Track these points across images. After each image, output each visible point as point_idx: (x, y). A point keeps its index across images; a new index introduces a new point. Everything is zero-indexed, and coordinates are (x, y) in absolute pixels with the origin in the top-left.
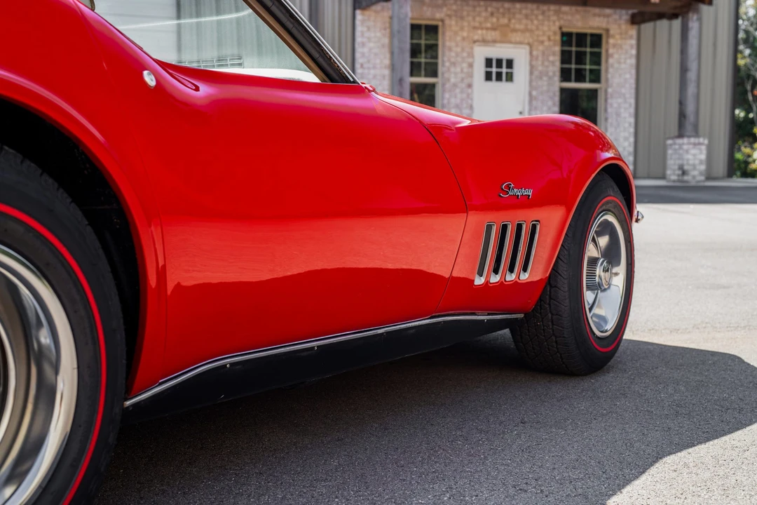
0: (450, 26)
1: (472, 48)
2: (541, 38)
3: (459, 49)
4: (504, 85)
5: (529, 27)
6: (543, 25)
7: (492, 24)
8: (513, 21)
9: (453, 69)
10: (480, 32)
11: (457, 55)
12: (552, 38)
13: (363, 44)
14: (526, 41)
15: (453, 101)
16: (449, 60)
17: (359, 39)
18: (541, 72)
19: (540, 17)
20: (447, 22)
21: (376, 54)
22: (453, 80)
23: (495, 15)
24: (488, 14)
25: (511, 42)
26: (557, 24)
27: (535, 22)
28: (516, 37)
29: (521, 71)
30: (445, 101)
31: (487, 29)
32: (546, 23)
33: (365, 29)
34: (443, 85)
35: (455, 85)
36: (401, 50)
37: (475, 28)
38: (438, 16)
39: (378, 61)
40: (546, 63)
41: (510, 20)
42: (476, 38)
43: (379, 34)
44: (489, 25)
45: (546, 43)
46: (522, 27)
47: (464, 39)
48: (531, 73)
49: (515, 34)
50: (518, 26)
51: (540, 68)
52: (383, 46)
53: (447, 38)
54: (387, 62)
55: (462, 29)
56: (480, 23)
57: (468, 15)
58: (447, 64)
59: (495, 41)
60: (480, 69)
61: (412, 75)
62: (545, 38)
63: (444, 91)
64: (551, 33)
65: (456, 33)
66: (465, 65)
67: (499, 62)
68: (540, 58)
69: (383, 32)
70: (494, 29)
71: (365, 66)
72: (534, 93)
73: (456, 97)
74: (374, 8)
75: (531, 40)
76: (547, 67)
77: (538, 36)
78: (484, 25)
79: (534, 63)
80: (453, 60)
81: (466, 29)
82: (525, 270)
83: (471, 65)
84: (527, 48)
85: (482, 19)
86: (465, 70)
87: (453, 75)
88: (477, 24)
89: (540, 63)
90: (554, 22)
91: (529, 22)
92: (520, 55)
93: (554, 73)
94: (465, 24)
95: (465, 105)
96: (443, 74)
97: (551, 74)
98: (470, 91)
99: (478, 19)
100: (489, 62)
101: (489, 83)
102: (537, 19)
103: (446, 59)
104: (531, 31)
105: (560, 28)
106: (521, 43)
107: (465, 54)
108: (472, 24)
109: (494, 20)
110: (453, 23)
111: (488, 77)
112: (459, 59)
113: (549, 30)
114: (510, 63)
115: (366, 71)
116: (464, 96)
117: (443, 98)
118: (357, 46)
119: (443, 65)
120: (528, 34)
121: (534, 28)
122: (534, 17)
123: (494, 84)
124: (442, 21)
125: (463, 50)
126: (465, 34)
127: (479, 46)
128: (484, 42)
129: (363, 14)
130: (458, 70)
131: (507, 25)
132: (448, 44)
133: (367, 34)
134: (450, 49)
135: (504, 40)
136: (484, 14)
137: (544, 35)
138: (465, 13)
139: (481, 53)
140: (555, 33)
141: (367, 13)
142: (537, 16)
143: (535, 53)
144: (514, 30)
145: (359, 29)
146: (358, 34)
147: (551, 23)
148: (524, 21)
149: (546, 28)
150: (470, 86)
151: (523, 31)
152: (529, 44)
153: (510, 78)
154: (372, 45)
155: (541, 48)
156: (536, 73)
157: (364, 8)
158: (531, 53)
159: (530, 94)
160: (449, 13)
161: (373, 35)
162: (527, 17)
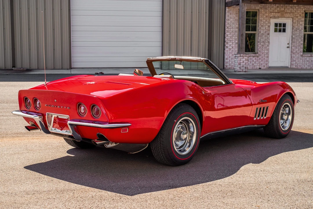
0: (261, 12)
1: (270, 20)
2: (297, 15)
3: (265, 21)
4: (282, 33)
5: (292, 11)
6: (298, 10)
7: (278, 10)
8: (286, 9)
9: (262, 28)
10: (273, 14)
11: (264, 23)
12: (301, 15)
13: (228, 20)
14: (291, 17)
15: (262, 40)
16: (261, 25)
17: (227, 18)
18: (296, 29)
19: (297, 7)
20: (260, 10)
21: (233, 23)
22: (262, 32)
23: (279, 7)
24: (276, 7)
25: (285, 17)
26: (303, 10)
27: (295, 9)
29: (289, 28)
30: (259, 40)
32: (299, 9)
33: (229, 14)
34: (258, 34)
35: (263, 34)
36: (243, 24)
37: (271, 12)
38: (257, 8)
39: (234, 26)
40: (299, 25)
41: (285, 9)
42: (271, 16)
43: (234, 16)
44: (276, 11)
45: (299, 17)
46: (290, 11)
47: (266, 16)
48: (293, 29)
49: (287, 14)
50: (288, 11)
51: (296, 27)
52: (236, 20)
53: (260, 16)
54: (237, 26)
55: (266, 13)
56: (273, 10)
57: (269, 8)
58: (260, 26)
59: (278, 17)
60: (272, 27)
61: (246, 31)
62: (299, 15)
63: (258, 36)
65: (264, 15)
66: (267, 26)
67: (280, 24)
68: (296, 23)
69: (236, 15)
70: (279, 13)
71: (229, 27)
72: (294, 36)
73: (263, 38)
74: (233, 6)
75: (293, 16)
76: (299, 26)
77: (296, 14)
78: (275, 11)
79: (294, 25)
80: (262, 24)
81: (268, 13)
82: (265, 116)
83: (269, 26)
84: (292, 19)
85: (274, 9)
86: (267, 28)
87: (262, 30)
88: (272, 11)
89: (296, 25)
90: (302, 9)
91: (293, 9)
92: (289, 22)
93: (302, 28)
94: (267, 11)
95: (266, 42)
96: (258, 30)
97: (300, 29)
98: (268, 36)
99: (272, 9)
100: (276, 25)
101: (276, 33)
102: (295, 8)
103: (259, 24)
104: (293, 13)
105: (305, 11)
106: (289, 17)
107: (267, 22)
108: (270, 11)
109: (279, 9)
110: (263, 11)
111: (276, 31)
112: (265, 24)
113: (300, 12)
114: (284, 25)
115: (229, 30)
116: (266, 38)
117: (258, 39)
118: (226, 20)
119: (258, 27)
120: (292, 14)
121: (294, 11)
122: (294, 7)
123: (278, 33)
124: (259, 10)
125: (266, 21)
126: (267, 15)
127: (272, 19)
128: (275, 17)
129: (228, 8)
130: (264, 28)
131: (284, 11)
132: (260, 19)
133: (230, 16)
134: (261, 21)
135: (282, 16)
136: (275, 7)
138: (267, 7)
139: (273, 21)
140: (303, 13)
141: (230, 8)
142: (295, 7)
143: (294, 21)
144: (287, 13)
145: (227, 14)
146: (226, 16)
147: (301, 9)
148: (290, 9)
150: (268, 34)
151: (290, 13)
152: (292, 18)
153: (284, 31)
154: (232, 20)
155: (297, 19)
156: (295, 29)
157: (229, 7)
158: (293, 21)
159: (292, 37)
160: (261, 7)
161: (232, 16)
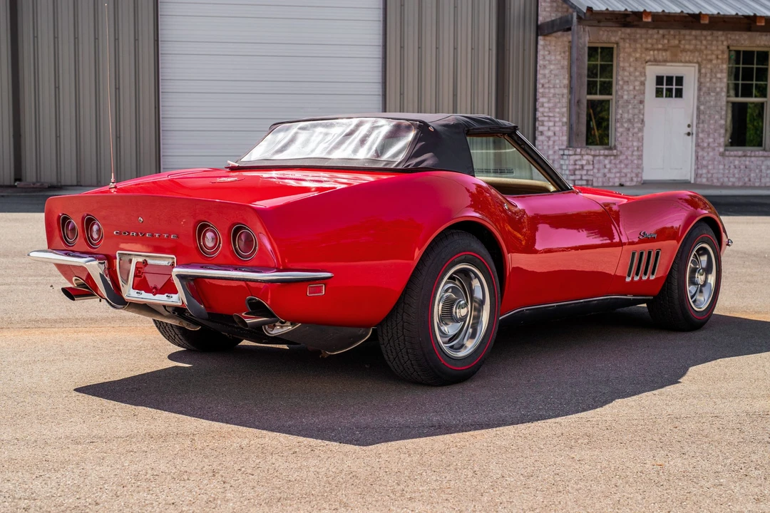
0: (624, 49)
1: (644, 68)
2: (709, 57)
3: (632, 69)
4: (674, 100)
5: (698, 47)
6: (711, 44)
7: (663, 45)
8: (683, 42)
9: (625, 87)
10: (652, 52)
11: (630, 75)
12: (720, 57)
13: (545, 67)
14: (695, 61)
15: (626, 115)
16: (623, 79)
17: (540, 62)
18: (709, 89)
19: (709, 38)
20: (621, 44)
21: (556, 75)
22: (625, 97)
23: (667, 36)
24: (660, 36)
25: (681, 62)
26: (725, 43)
27: (704, 42)
28: (687, 57)
29: (690, 88)
30: (619, 117)
31: (658, 50)
32: (715, 43)
33: (547, 53)
34: (617, 102)
35: (628, 102)
36: (580, 75)
37: (647, 49)
38: (613, 39)
39: (557, 81)
40: (714, 80)
41: (680, 41)
42: (648, 58)
43: (559, 57)
44: (660, 46)
45: (714, 62)
46: (692, 47)
47: (636, 59)
48: (700, 89)
49: (684, 54)
50: (687, 47)
51: (708, 85)
52: (563, 67)
53: (621, 59)
54: (566, 82)
55: (635, 50)
56: (652, 45)
57: (641, 38)
58: (621, 83)
59: (665, 61)
60: (651, 86)
61: (589, 93)
62: (714, 57)
63: (617, 107)
64: (719, 52)
65: (630, 55)
66: (637, 83)
67: (670, 79)
68: (708, 75)
69: (563, 55)
70: (665, 50)
71: (546, 86)
72: (702, 107)
73: (628, 112)
74: (555, 34)
75: (700, 59)
76: (715, 83)
77: (707, 55)
78: (656, 47)
79: (702, 80)
80: (626, 79)
81: (639, 50)
82: (653, 274)
83: (643, 84)
84: (697, 65)
85: (655, 41)
86: (637, 88)
87: (626, 93)
88: (649, 46)
89: (708, 80)
90: (722, 42)
91: (698, 43)
92: (690, 74)
93: (722, 88)
94: (638, 46)
95: (636, 120)
96: (617, 91)
97: (718, 90)
98: (641, 107)
99: (649, 41)
100: (659, 80)
101: (660, 99)
102: (706, 39)
103: (619, 78)
104: (700, 51)
105: (728, 47)
106: (690, 62)
107: (637, 74)
108: (645, 45)
109: (666, 41)
110: (627, 45)
111: (659, 93)
112: (632, 78)
113: (718, 49)
114: (680, 80)
115: (547, 90)
116: (636, 111)
117: (616, 114)
118: (538, 68)
119: (617, 84)
120: (697, 54)
121: (703, 47)
122: (703, 38)
123: (664, 100)
124: (617, 43)
125: (636, 69)
126: (638, 55)
127: (650, 65)
128: (656, 62)
129: (544, 40)
130: (631, 88)
131: (678, 46)
132: (621, 64)
133: (548, 58)
134: (624, 69)
135: (675, 59)
136: (655, 36)
137: (712, 54)
138: (638, 36)
139: (652, 71)
140: (723, 52)
141: (548, 38)
142: (705, 37)
143: (703, 71)
144: (684, 51)
145: (541, 53)
146: (540, 57)
147: (720, 43)
148: (694, 42)
149: (714, 48)
150: (641, 102)
151: (692, 51)
152: (698, 62)
153: (679, 94)
154: (552, 67)
155: (709, 66)
156: (704, 89)
157: (545, 35)
158: (700, 71)
159: (698, 108)
160: (623, 36)
161: (553, 58)
162: (696, 37)
